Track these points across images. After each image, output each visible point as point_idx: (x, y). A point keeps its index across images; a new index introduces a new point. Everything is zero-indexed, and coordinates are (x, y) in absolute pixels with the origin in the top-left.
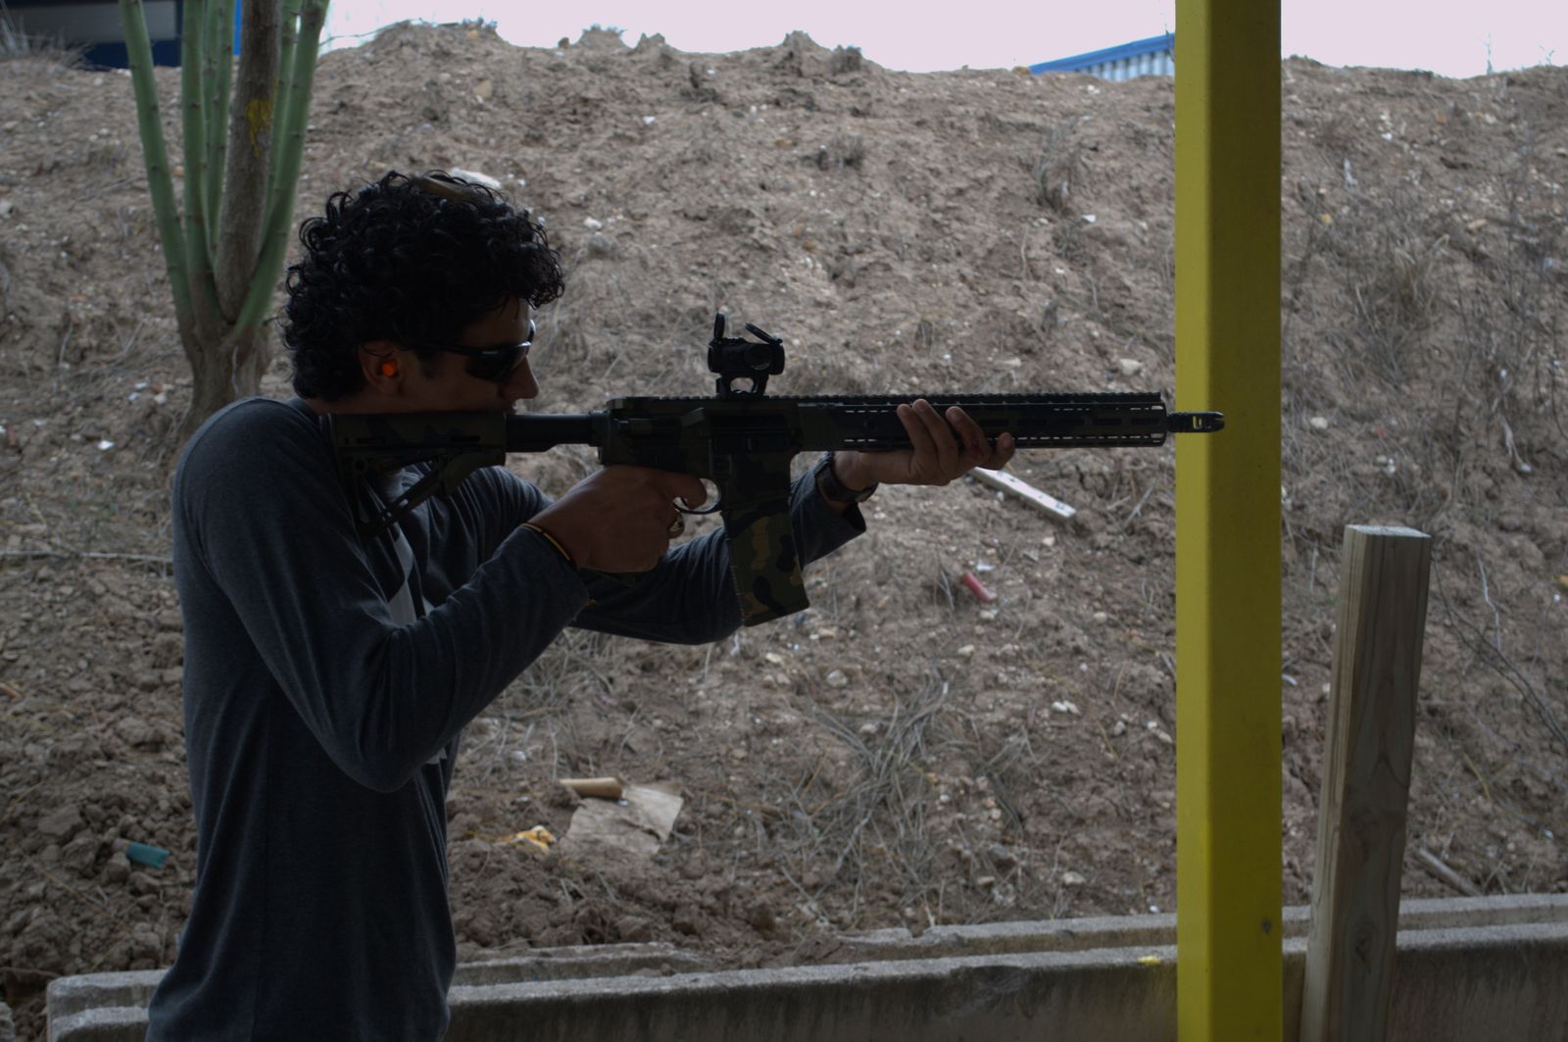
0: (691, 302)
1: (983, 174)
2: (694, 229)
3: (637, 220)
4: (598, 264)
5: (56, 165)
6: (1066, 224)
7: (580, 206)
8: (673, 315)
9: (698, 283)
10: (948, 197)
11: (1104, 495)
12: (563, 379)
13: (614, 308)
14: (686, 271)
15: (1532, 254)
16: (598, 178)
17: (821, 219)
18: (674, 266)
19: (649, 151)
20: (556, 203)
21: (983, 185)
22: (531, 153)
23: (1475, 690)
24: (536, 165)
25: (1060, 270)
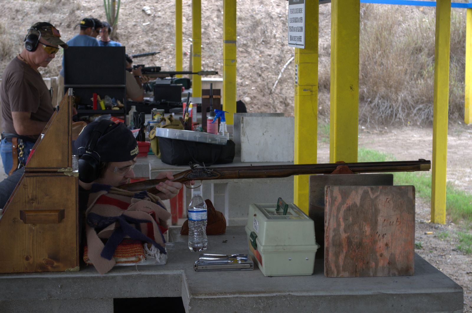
0: (168, 23)
1: (211, 7)
2: (171, 14)
3: (166, 13)
4: (158, 18)
5: (100, 6)
6: (219, 13)
7: (159, 11)
8: (165, 24)
9: (170, 20)
10: (205, 10)
11: (208, 45)
12: (151, 31)
13: (159, 23)
14: (169, 19)
15: (280, 17)
16: (162, 7)
17: (187, 13)
18: (168, 18)
19: (169, 4)
20: (156, 11)
21: (210, 8)
22: (155, 4)
23: (240, 66)
24: (156, 6)
25: (215, 19)
